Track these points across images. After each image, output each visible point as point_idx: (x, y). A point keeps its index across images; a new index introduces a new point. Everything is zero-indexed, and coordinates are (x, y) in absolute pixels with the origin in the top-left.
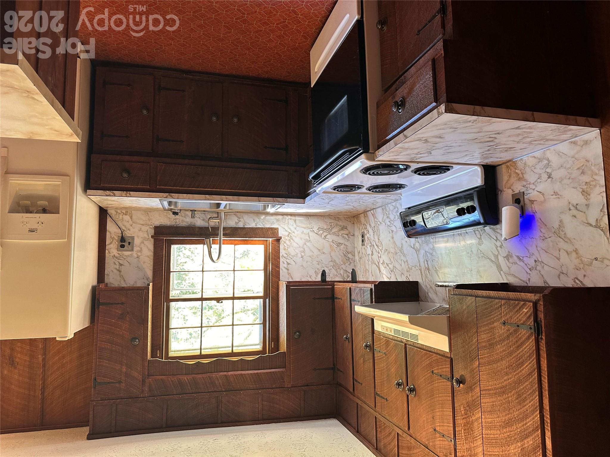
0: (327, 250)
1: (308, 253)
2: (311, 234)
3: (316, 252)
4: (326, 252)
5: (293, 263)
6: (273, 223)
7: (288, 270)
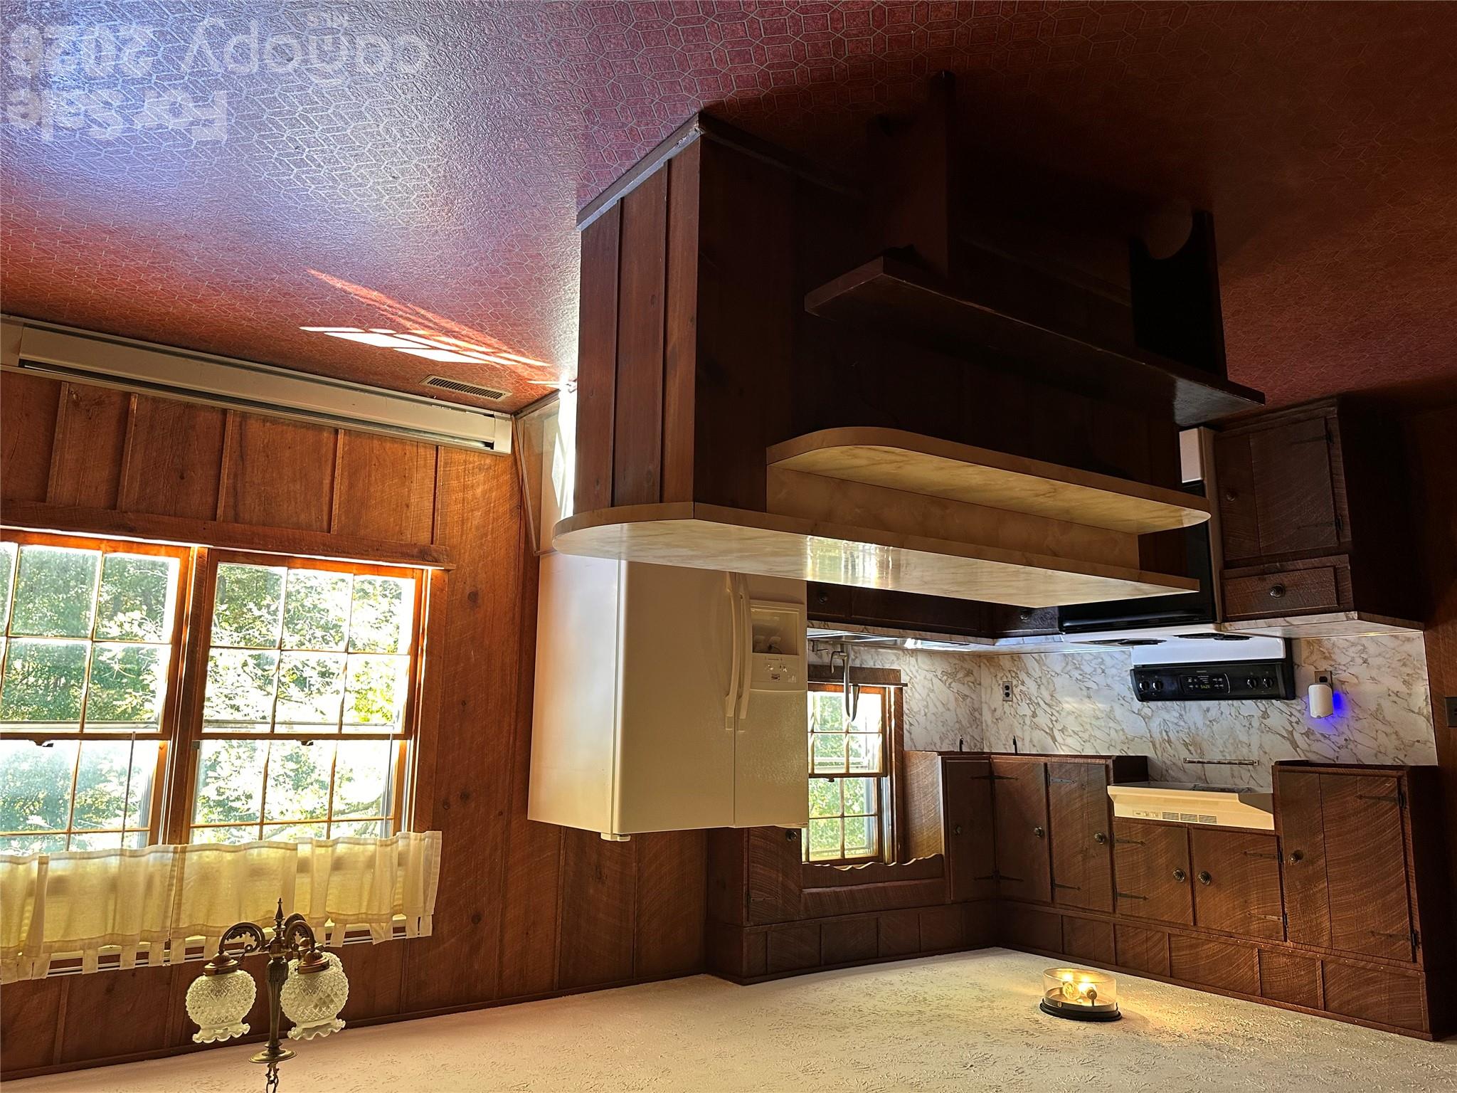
0: (952, 705)
1: (932, 709)
2: (935, 680)
3: (941, 709)
4: (951, 708)
5: (916, 724)
6: (892, 663)
7: (911, 734)
